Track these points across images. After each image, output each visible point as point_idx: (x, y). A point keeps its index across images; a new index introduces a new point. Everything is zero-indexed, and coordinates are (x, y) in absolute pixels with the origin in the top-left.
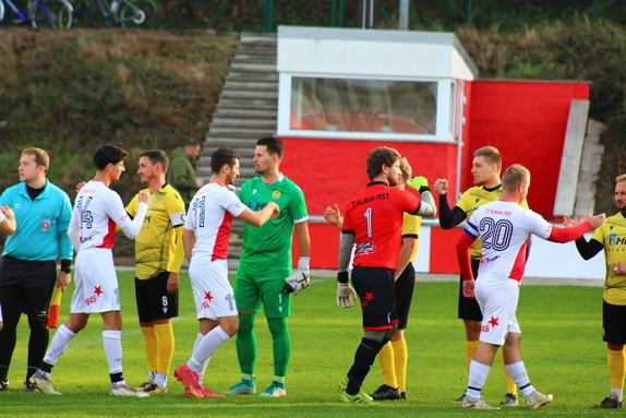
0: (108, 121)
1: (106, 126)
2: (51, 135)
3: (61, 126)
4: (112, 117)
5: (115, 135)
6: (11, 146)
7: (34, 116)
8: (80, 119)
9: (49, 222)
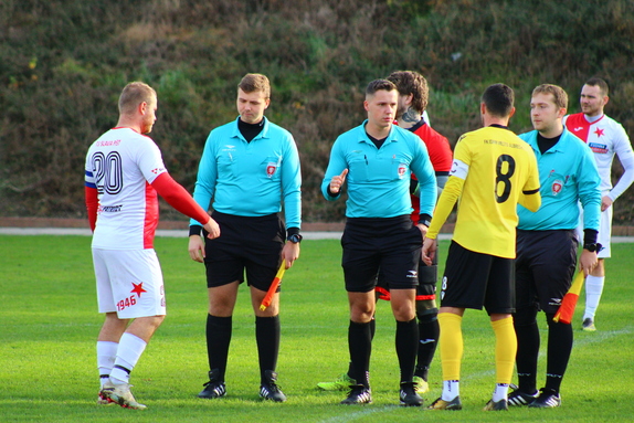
0: (591, 48)
1: (589, 56)
2: (518, 69)
3: (531, 56)
4: (598, 43)
5: (601, 67)
6: (467, 85)
7: (496, 45)
8: (555, 48)
9: (562, 184)
